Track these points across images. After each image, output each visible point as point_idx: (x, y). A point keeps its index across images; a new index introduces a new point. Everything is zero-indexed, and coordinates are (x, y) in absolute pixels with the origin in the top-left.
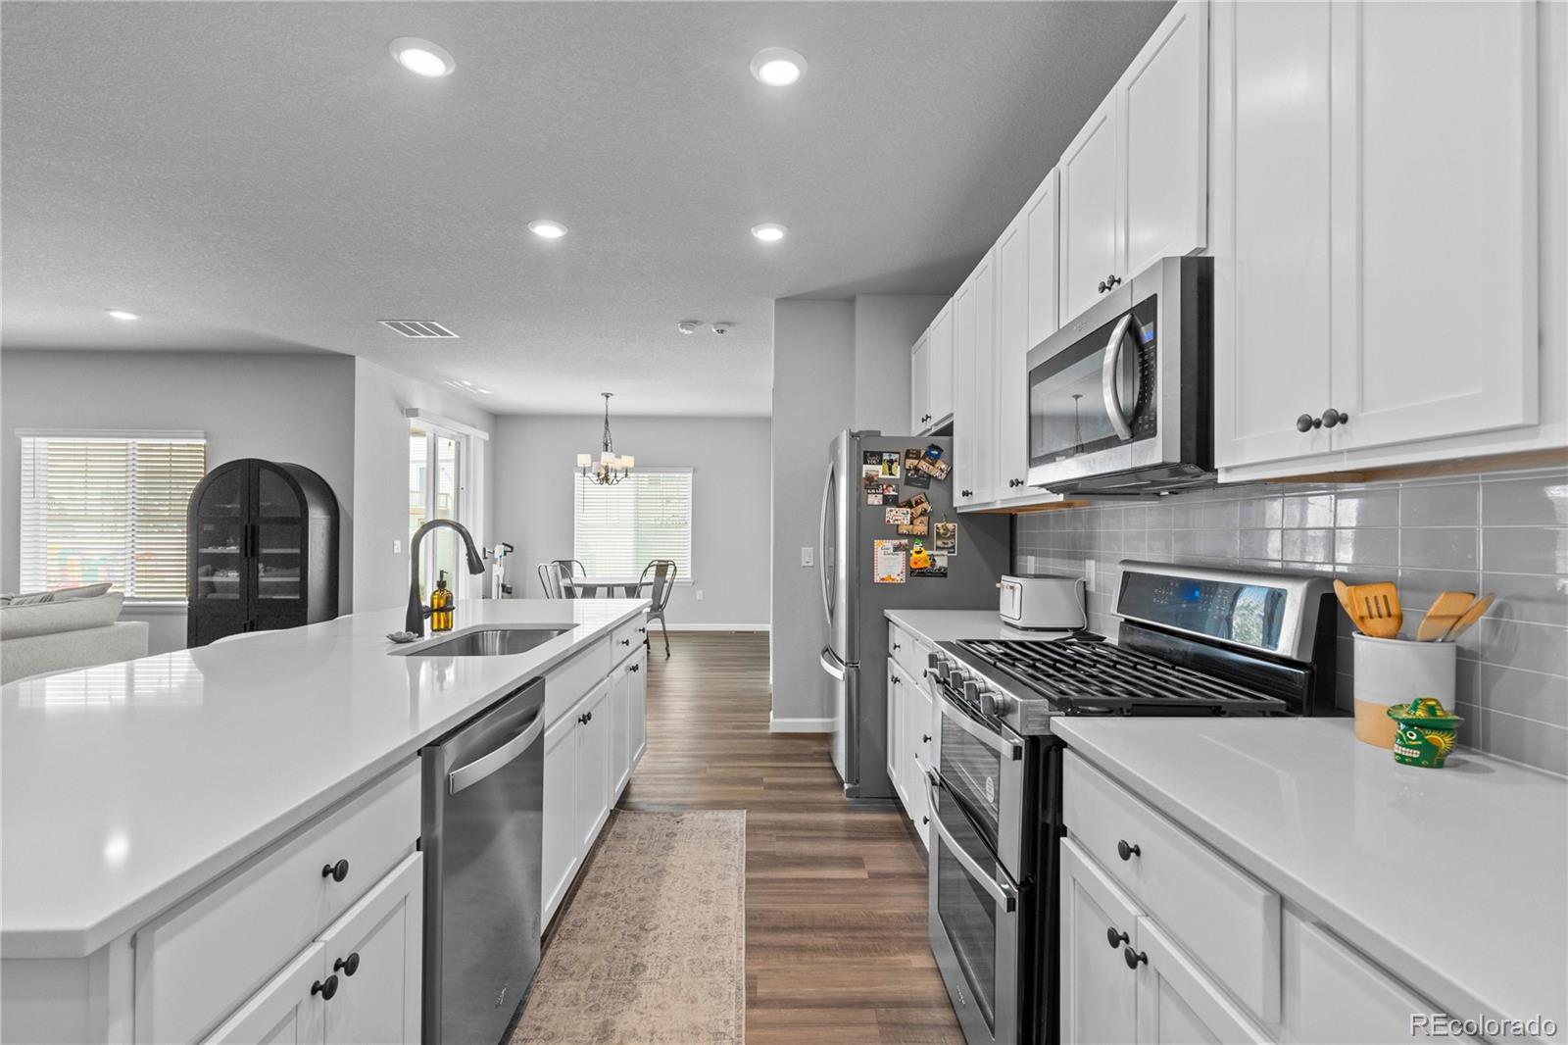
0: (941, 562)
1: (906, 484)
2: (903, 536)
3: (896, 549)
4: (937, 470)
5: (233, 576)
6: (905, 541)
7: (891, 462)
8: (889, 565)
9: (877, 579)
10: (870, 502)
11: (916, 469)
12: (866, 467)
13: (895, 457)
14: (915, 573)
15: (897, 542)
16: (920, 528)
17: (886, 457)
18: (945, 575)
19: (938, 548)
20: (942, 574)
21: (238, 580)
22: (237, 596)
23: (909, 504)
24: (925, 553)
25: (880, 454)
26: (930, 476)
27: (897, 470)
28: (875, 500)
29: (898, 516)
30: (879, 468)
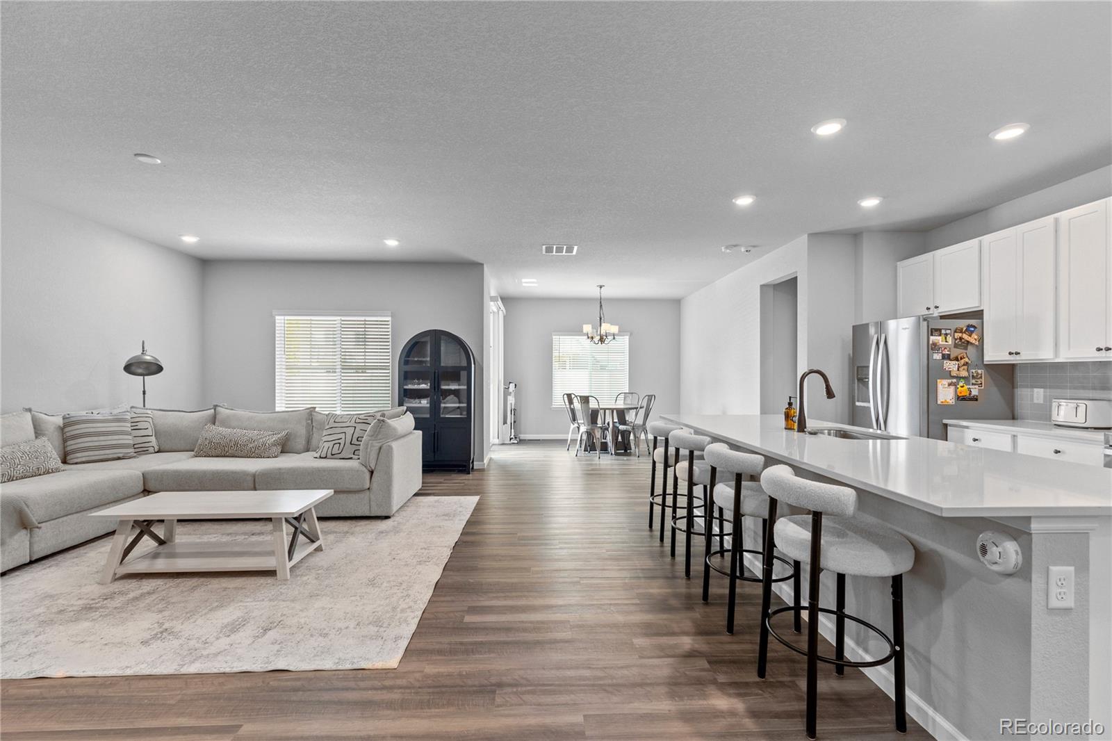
0: (975, 392)
1: (955, 347)
2: (954, 377)
3: (950, 385)
4: (973, 339)
5: (425, 403)
6: (954, 380)
7: (946, 334)
8: (946, 394)
9: (939, 402)
10: (934, 358)
11: (961, 339)
12: (932, 338)
13: (948, 332)
14: (961, 399)
15: (950, 381)
16: (964, 374)
17: (943, 332)
18: (977, 400)
19: (973, 384)
20: (975, 399)
21: (428, 405)
22: (428, 416)
23: (957, 359)
24: (966, 387)
25: (940, 330)
26: (968, 342)
27: (950, 339)
28: (937, 356)
29: (951, 366)
30: (940, 338)
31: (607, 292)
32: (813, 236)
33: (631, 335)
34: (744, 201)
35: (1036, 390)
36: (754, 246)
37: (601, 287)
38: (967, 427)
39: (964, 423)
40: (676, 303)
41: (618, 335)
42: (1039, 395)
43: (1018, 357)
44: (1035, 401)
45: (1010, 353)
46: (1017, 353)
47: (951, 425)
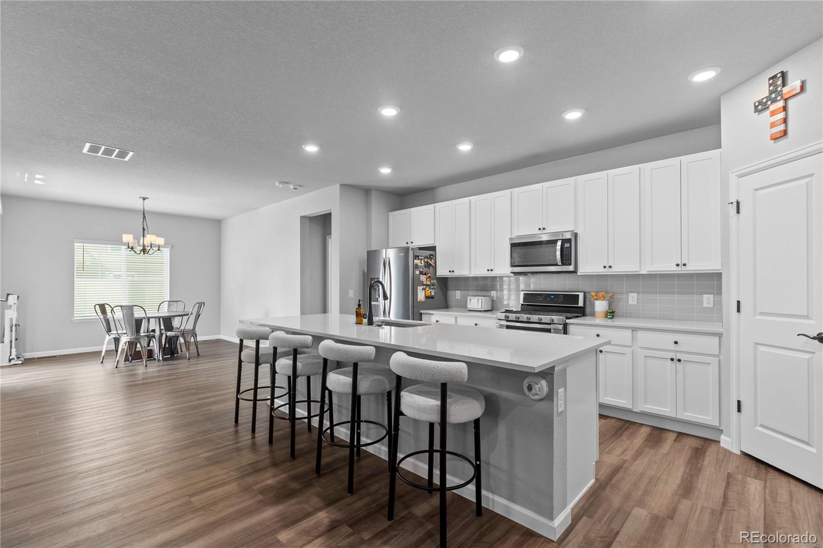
0: (433, 294)
1: (425, 267)
2: (424, 285)
3: (423, 289)
4: (432, 262)
6: (425, 287)
7: (421, 259)
8: (421, 296)
9: (418, 300)
10: (416, 273)
11: (427, 262)
12: (415, 261)
13: (422, 258)
14: (427, 297)
15: (423, 287)
16: (428, 283)
17: (420, 258)
18: (433, 298)
19: (432, 289)
23: (425, 274)
24: (429, 291)
25: (418, 256)
26: (430, 264)
27: (423, 262)
28: (418, 272)
29: (423, 278)
30: (418, 261)
31: (149, 205)
32: (342, 185)
33: (172, 247)
34: (311, 149)
35: (457, 291)
36: (300, 186)
37: (144, 199)
38: (432, 314)
39: (431, 312)
40: (217, 223)
41: (163, 247)
42: (458, 294)
43: (453, 274)
44: (457, 298)
45: (450, 271)
46: (453, 271)
47: (424, 314)
